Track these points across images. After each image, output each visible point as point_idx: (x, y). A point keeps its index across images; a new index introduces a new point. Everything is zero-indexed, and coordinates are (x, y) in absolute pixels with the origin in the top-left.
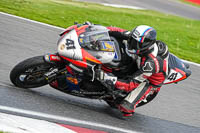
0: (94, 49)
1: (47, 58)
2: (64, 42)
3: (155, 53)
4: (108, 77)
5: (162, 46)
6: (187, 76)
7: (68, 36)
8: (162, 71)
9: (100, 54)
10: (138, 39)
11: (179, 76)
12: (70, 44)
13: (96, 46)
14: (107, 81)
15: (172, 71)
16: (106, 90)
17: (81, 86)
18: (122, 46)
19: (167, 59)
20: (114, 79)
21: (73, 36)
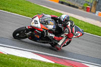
0: (45, 24)
1: (27, 28)
2: (33, 21)
3: (69, 25)
4: (51, 35)
5: (72, 22)
6: (83, 34)
7: (35, 19)
8: (72, 32)
9: (48, 26)
10: (62, 20)
11: (79, 35)
12: (36, 22)
13: (46, 23)
14: (51, 36)
15: (77, 33)
16: (50, 40)
17: (40, 39)
18: (56, 22)
19: (74, 28)
20: (53, 36)
21: (37, 19)
